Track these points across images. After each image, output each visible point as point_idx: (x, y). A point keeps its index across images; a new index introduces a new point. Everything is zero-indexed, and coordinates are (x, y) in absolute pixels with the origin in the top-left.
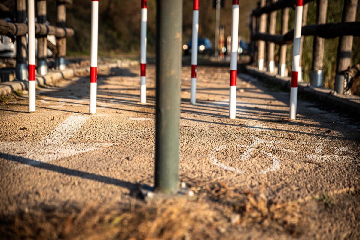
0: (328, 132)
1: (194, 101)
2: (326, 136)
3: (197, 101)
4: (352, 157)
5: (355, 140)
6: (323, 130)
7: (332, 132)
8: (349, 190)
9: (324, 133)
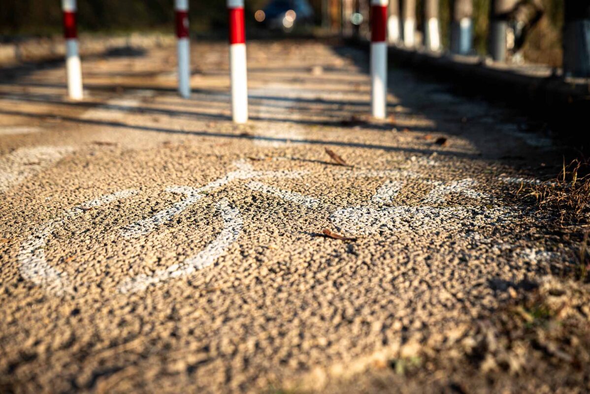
0: (441, 142)
1: (185, 91)
2: (431, 153)
3: (195, 91)
4: (468, 211)
5: (499, 159)
6: (432, 138)
7: (450, 142)
8: (399, 354)
9: (430, 145)
